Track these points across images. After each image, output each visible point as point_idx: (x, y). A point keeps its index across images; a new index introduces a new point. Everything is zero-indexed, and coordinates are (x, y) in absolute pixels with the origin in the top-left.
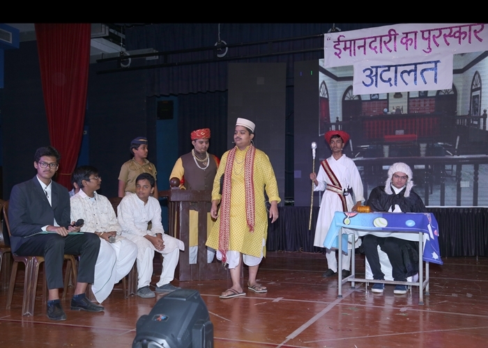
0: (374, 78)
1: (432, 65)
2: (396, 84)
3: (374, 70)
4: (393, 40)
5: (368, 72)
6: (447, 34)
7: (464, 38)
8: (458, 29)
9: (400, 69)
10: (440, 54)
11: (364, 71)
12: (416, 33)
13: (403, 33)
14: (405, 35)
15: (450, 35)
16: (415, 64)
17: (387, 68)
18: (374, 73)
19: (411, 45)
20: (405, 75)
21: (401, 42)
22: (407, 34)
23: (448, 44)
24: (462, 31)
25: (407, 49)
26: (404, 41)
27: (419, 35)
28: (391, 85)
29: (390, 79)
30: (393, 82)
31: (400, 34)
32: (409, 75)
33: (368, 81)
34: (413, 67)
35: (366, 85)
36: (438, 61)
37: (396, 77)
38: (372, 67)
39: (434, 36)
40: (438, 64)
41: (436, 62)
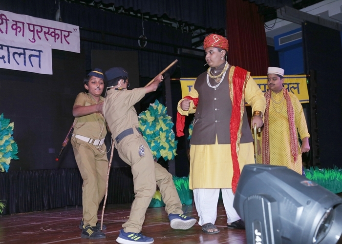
1: (37, 53)
2: (9, 62)
4: (5, 24)
6: (47, 32)
7: (58, 38)
8: (53, 30)
9: (12, 50)
10: (41, 45)
12: (23, 23)
13: (13, 21)
14: (15, 23)
15: (48, 33)
16: (24, 49)
19: (19, 32)
20: (16, 56)
21: (12, 27)
22: (16, 22)
23: (47, 40)
24: (56, 33)
25: (16, 35)
26: (14, 27)
27: (26, 26)
28: (5, 62)
29: (3, 57)
30: (6, 59)
31: (11, 20)
32: (20, 57)
34: (22, 51)
36: (42, 51)
37: (9, 56)
39: (37, 30)
40: (41, 53)
41: (40, 51)
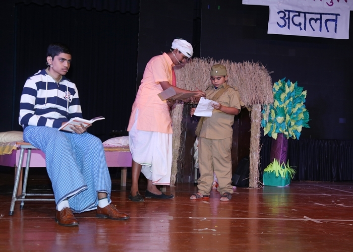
0: (287, 21)
1: (334, 17)
2: (305, 29)
3: (287, 13)
5: (282, 15)
9: (309, 16)
10: (339, 8)
11: (279, 13)
16: (321, 14)
17: (297, 14)
18: (287, 17)
20: (312, 22)
23: (346, 1)
25: (314, 0)
29: (300, 24)
30: (302, 26)
32: (316, 23)
33: (282, 22)
34: (318, 16)
35: (280, 26)
36: (339, 15)
37: (305, 23)
38: (286, 11)
40: (338, 16)
41: (337, 15)
